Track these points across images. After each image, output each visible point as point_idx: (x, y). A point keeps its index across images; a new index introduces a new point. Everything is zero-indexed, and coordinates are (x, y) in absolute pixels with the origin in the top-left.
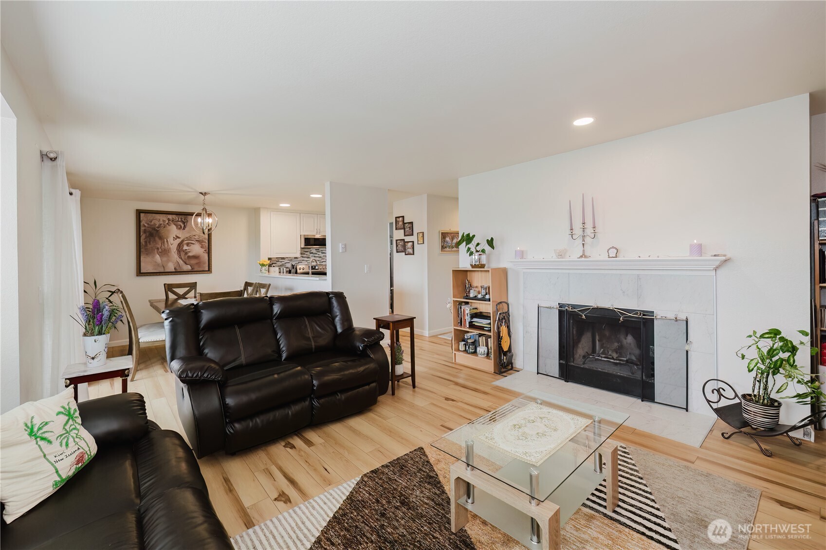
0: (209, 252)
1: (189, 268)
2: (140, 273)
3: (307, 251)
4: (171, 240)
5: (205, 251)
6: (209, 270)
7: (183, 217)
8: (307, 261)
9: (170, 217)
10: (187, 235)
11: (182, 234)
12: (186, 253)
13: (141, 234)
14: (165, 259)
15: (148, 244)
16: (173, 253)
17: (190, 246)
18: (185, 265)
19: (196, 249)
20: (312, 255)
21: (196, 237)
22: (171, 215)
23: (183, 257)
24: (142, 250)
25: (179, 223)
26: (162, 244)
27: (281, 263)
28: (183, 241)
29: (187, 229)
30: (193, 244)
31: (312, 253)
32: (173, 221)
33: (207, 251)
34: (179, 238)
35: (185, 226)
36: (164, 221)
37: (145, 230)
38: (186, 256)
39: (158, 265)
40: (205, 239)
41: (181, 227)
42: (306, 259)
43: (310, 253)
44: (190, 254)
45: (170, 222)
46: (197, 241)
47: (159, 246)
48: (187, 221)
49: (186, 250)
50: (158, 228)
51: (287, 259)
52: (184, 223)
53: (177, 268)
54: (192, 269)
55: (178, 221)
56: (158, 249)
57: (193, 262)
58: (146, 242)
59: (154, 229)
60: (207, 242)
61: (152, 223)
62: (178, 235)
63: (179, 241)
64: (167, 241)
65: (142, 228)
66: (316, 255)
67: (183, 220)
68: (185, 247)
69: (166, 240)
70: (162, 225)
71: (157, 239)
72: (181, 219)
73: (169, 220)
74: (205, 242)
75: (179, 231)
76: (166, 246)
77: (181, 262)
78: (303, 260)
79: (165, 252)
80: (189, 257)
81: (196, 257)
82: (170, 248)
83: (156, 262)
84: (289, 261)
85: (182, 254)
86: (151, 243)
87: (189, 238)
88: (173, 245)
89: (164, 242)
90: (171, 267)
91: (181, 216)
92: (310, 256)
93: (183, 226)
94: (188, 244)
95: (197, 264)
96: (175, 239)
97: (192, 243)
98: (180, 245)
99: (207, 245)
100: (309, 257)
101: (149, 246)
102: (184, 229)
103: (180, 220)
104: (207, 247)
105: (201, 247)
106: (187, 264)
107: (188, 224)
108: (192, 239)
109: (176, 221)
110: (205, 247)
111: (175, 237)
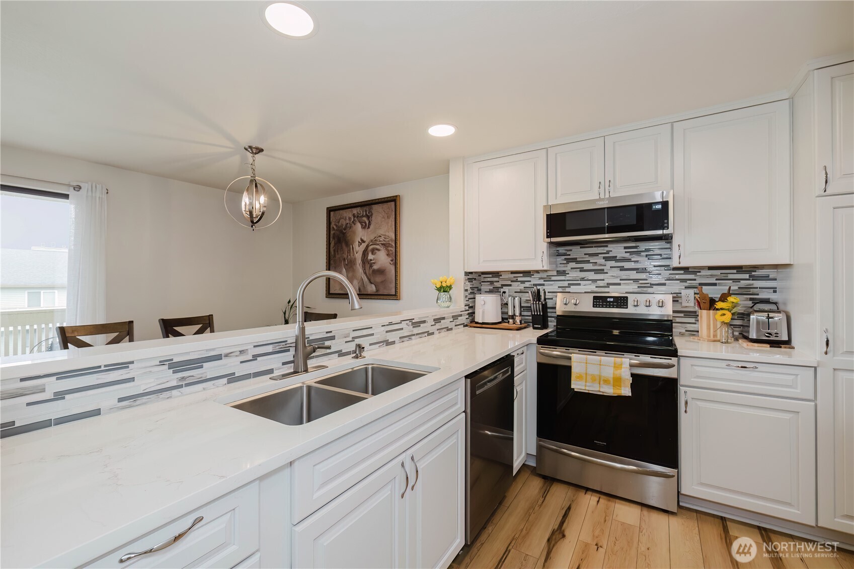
0: (396, 262)
1: (373, 289)
2: (329, 294)
3: (596, 255)
4: (356, 246)
5: (392, 260)
6: (395, 295)
7: (367, 208)
8: (594, 281)
9: (355, 211)
10: (372, 237)
11: (368, 236)
12: (371, 266)
14: (351, 274)
15: (336, 253)
16: (358, 265)
17: (376, 253)
18: (369, 284)
19: (382, 259)
20: (613, 263)
21: (382, 239)
22: (355, 209)
23: (367, 273)
24: (331, 262)
25: (364, 219)
26: (348, 253)
27: (522, 286)
28: (367, 246)
29: (372, 227)
31: (614, 258)
32: (358, 216)
33: (394, 261)
34: (363, 242)
35: (369, 222)
36: (350, 218)
37: (334, 234)
38: (371, 270)
40: (391, 240)
41: (366, 224)
42: (591, 275)
43: (606, 259)
44: (375, 267)
45: (356, 219)
46: (382, 244)
47: (345, 256)
48: (372, 215)
49: (371, 260)
50: (345, 229)
51: (536, 275)
52: (368, 217)
53: (361, 288)
54: (377, 291)
55: (363, 216)
56: (344, 260)
57: (378, 279)
58: (334, 251)
59: (341, 232)
60: (394, 245)
61: (340, 224)
62: (363, 238)
63: (364, 245)
64: (353, 247)
65: (332, 232)
66: (627, 265)
67: (367, 213)
68: (370, 257)
69: (351, 247)
70: (348, 225)
71: (343, 244)
72: (366, 211)
73: (354, 215)
74: (392, 246)
75: (364, 231)
76: (352, 255)
77: (365, 279)
78: (583, 279)
79: (351, 265)
80: (374, 272)
81: (381, 272)
82: (355, 259)
84: (542, 282)
85: (367, 266)
86: (339, 251)
87: (374, 242)
88: (358, 252)
89: (350, 250)
91: (365, 208)
92: (606, 268)
93: (367, 222)
94: (373, 252)
95: (382, 282)
96: (360, 244)
97: (377, 250)
98: (365, 253)
99: (393, 250)
100: (601, 271)
101: (337, 256)
102: (369, 228)
103: (364, 214)
104: (394, 254)
105: (388, 255)
106: (371, 283)
107: (373, 218)
108: (378, 243)
109: (360, 217)
110: (392, 253)
111: (360, 241)
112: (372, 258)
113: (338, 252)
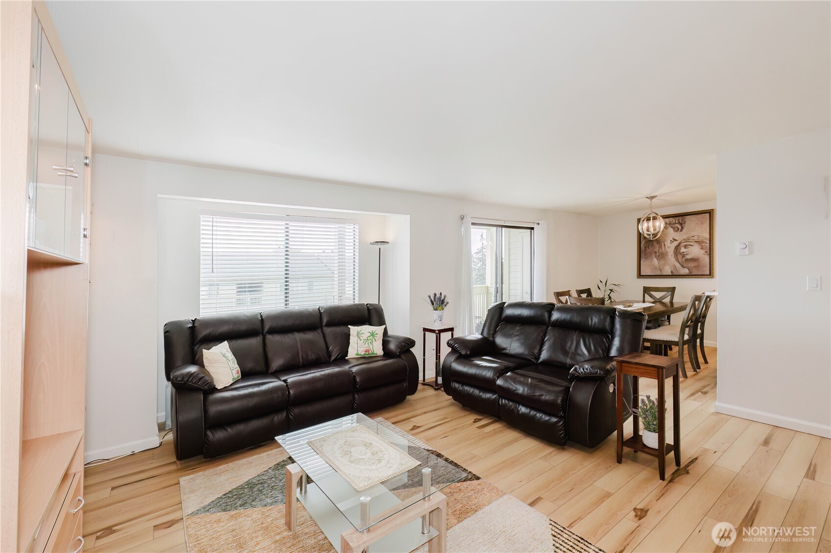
0: (711, 253)
1: (686, 271)
2: (640, 275)
4: (668, 243)
5: (706, 252)
6: (710, 275)
7: (680, 218)
10: (685, 237)
11: (680, 237)
12: (684, 256)
13: (642, 240)
14: (662, 262)
15: (647, 249)
16: (670, 256)
17: (688, 247)
18: (682, 268)
19: (695, 251)
21: (696, 238)
22: (668, 219)
23: (680, 261)
24: (642, 255)
25: (676, 225)
26: (659, 248)
28: (680, 244)
29: (684, 230)
30: (692, 246)
32: (670, 224)
33: (708, 252)
34: (676, 240)
35: (682, 227)
38: (684, 259)
39: (656, 268)
40: (706, 239)
41: (678, 229)
44: (688, 257)
45: (668, 225)
46: (696, 242)
47: (656, 250)
48: (685, 222)
52: (681, 224)
53: (674, 271)
54: (690, 273)
55: (675, 223)
56: (656, 253)
57: (691, 265)
58: (645, 247)
60: (708, 242)
62: (675, 238)
63: (676, 243)
64: (664, 245)
67: (680, 221)
68: (683, 250)
69: (663, 244)
71: (655, 243)
72: (679, 220)
73: (666, 223)
74: (706, 243)
75: (676, 233)
76: (663, 249)
77: (678, 265)
79: (662, 256)
80: (687, 260)
81: (694, 260)
82: (667, 252)
83: (653, 265)
85: (680, 257)
86: (650, 247)
87: (687, 240)
88: (670, 247)
89: (661, 246)
90: (667, 271)
91: (678, 218)
93: (680, 227)
94: (685, 247)
95: (695, 267)
96: (672, 242)
97: (690, 245)
98: (677, 248)
99: (708, 245)
101: (648, 250)
102: (681, 231)
103: (677, 222)
104: (708, 248)
105: (701, 249)
106: (685, 268)
107: (686, 225)
108: (690, 241)
109: (673, 224)
110: (706, 248)
111: (672, 240)
112: (685, 251)
113: (648, 247)
